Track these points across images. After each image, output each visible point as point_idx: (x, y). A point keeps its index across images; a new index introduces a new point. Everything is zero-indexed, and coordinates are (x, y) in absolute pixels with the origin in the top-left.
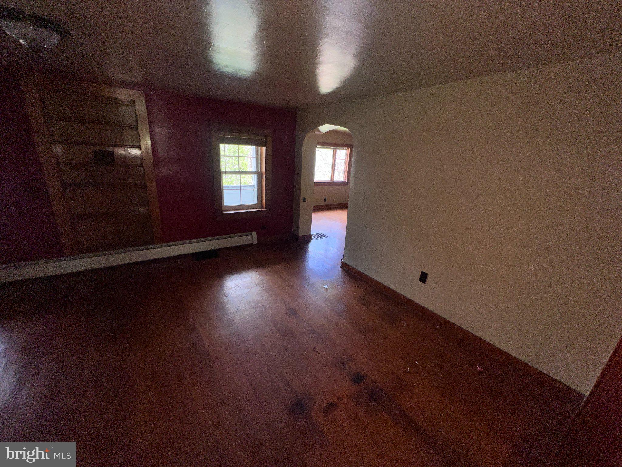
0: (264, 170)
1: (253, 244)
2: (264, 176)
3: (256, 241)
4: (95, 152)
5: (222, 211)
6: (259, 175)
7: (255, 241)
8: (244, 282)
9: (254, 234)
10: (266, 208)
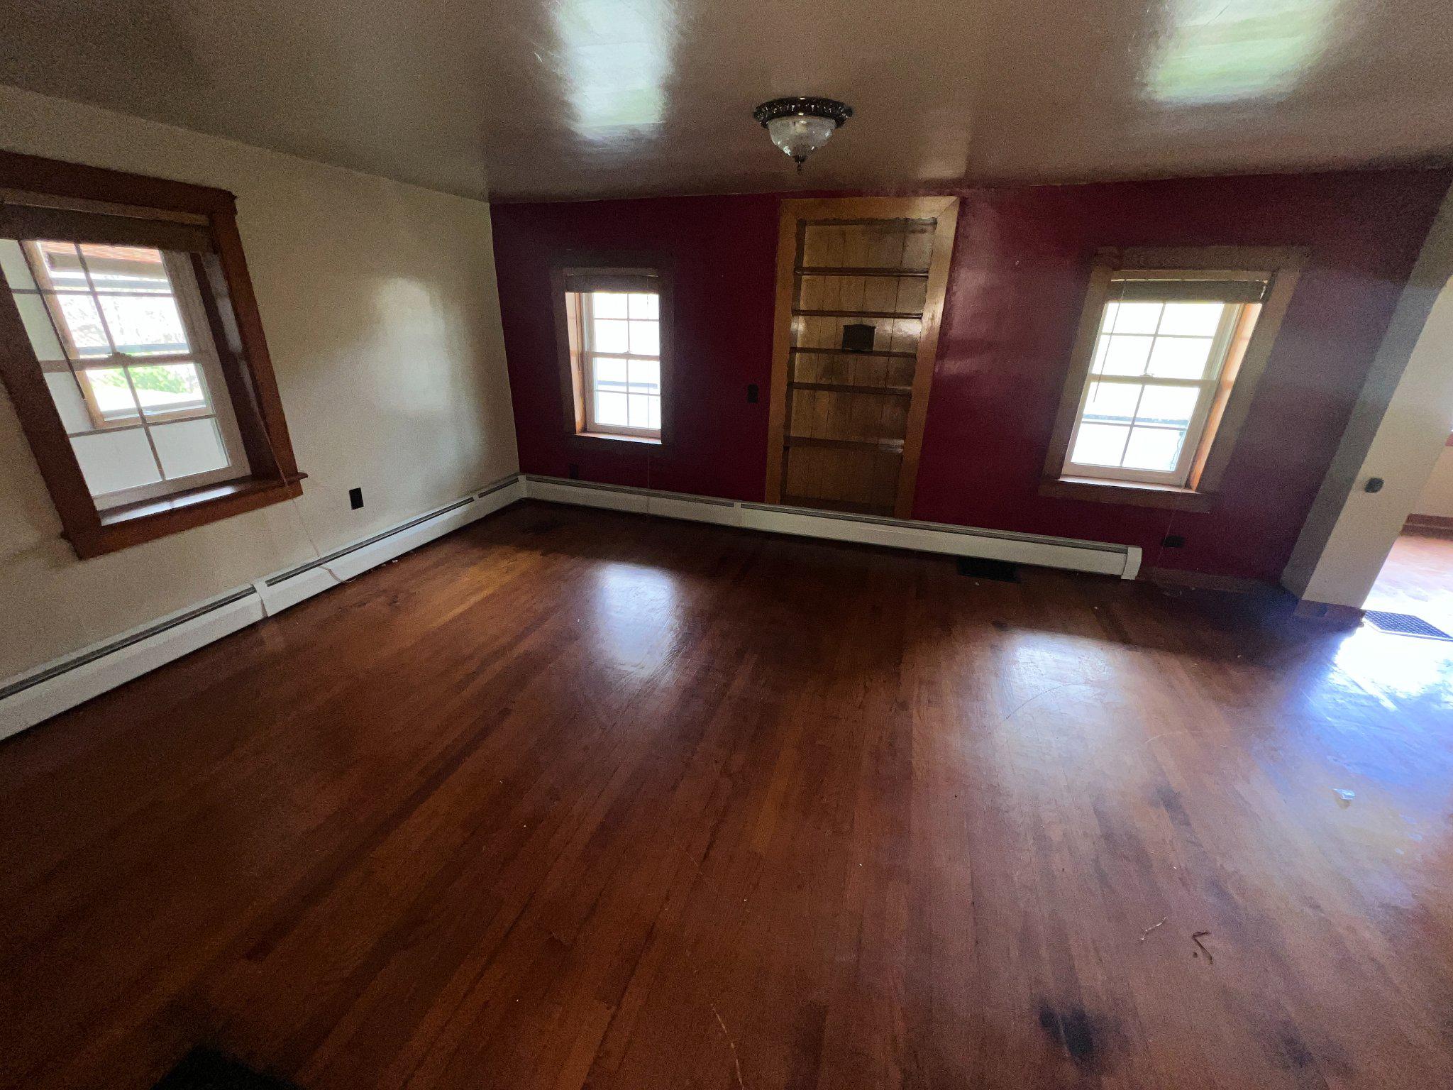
0: (1232, 376)
1: (1123, 577)
2: (1227, 395)
3: (1135, 573)
4: (845, 327)
5: (1059, 475)
6: (1210, 390)
7: (1131, 573)
8: (1056, 661)
9: (1135, 554)
10: (1197, 490)
